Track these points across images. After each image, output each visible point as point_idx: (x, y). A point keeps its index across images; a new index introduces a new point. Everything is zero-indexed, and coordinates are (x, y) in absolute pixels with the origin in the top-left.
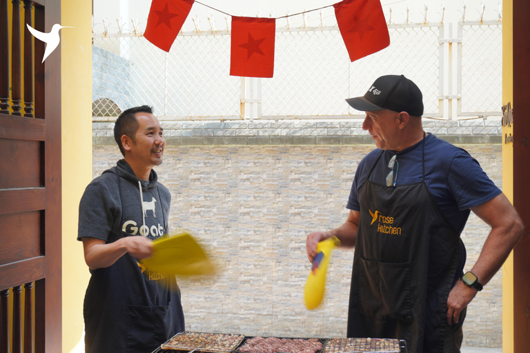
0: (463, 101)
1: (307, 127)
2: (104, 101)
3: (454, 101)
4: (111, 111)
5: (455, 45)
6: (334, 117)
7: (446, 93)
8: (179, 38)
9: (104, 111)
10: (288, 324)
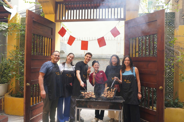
0: (121, 53)
1: (95, 56)
2: (62, 51)
3: (119, 52)
4: (63, 53)
5: (119, 43)
6: (99, 55)
7: (118, 51)
8: (75, 41)
9: (62, 53)
10: (91, 88)
